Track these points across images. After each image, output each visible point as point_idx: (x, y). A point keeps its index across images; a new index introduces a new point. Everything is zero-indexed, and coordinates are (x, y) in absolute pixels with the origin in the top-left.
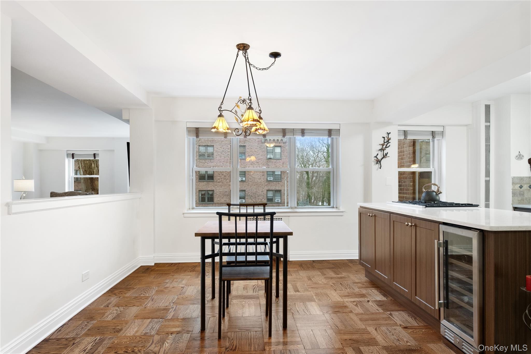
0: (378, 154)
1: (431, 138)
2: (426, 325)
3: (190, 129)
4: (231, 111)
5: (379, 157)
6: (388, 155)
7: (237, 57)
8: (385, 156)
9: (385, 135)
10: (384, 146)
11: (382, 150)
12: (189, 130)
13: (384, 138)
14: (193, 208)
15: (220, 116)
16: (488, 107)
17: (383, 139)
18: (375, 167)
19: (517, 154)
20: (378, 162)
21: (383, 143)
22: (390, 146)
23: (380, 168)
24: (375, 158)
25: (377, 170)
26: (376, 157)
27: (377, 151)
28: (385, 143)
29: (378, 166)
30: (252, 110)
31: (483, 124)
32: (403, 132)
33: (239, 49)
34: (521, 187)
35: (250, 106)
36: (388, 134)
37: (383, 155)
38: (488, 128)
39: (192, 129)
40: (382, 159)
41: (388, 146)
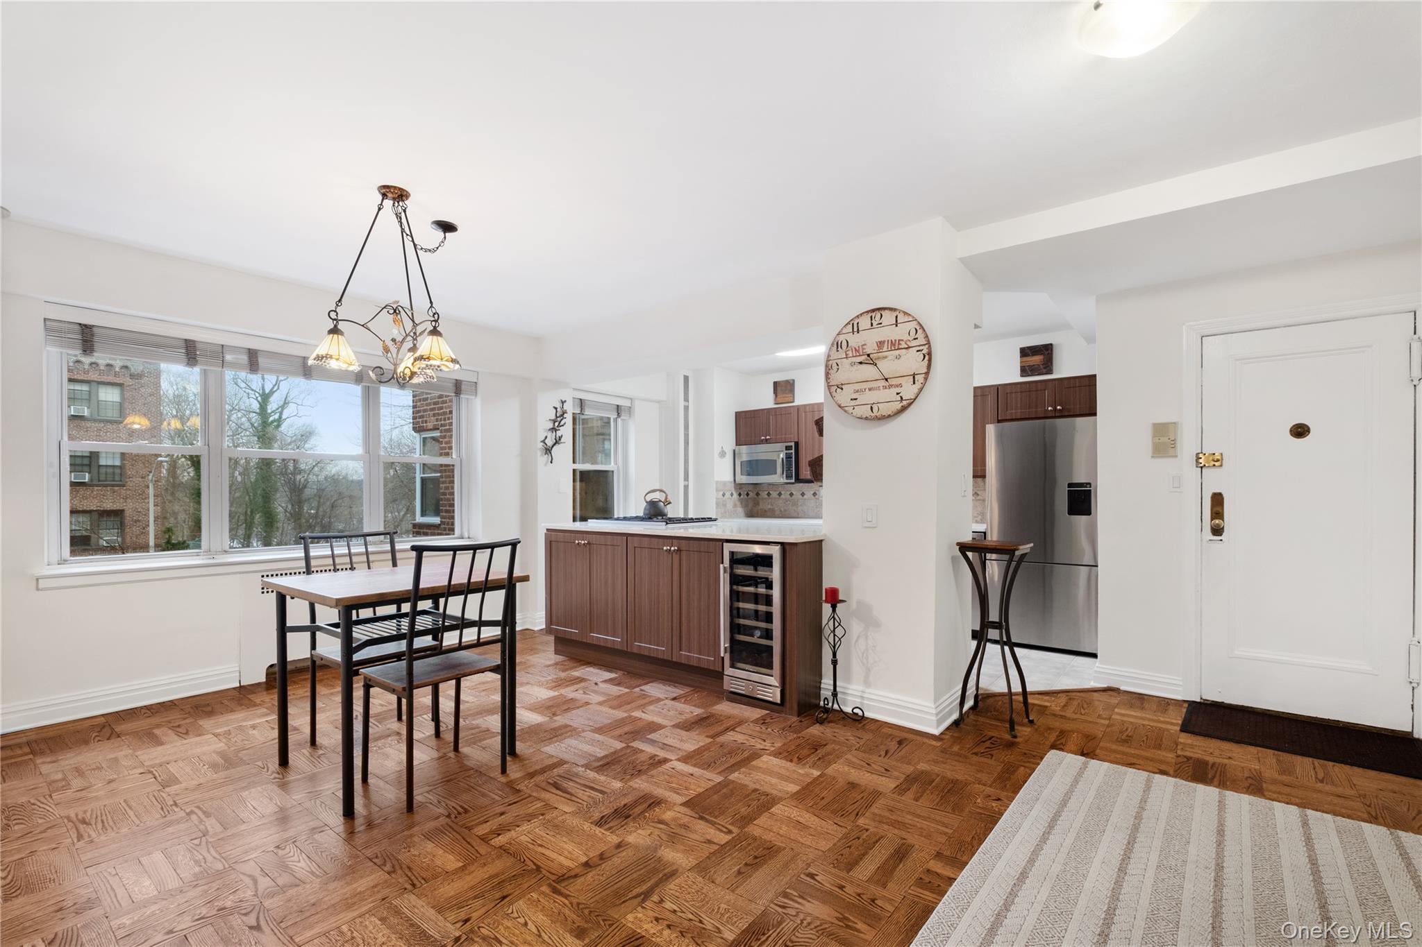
0: (546, 437)
1: (613, 416)
2: (692, 689)
3: (63, 325)
4: (363, 326)
5: (549, 442)
6: (562, 440)
7: (379, 209)
8: (557, 441)
9: (558, 405)
10: (557, 424)
11: (554, 430)
12: (53, 329)
13: (556, 408)
14: (62, 562)
15: (335, 331)
16: (686, 379)
17: (555, 411)
18: (543, 459)
19: (721, 449)
20: (548, 451)
21: (554, 417)
22: (565, 424)
23: (551, 462)
24: (542, 444)
25: (546, 464)
26: (543, 441)
27: (545, 430)
28: (557, 417)
29: (546, 458)
30: (439, 338)
31: (682, 403)
32: (579, 401)
33: (384, 196)
34: (724, 495)
35: (435, 328)
36: (563, 402)
37: (556, 439)
38: (686, 408)
39: (66, 325)
40: (553, 446)
41: (562, 423)
